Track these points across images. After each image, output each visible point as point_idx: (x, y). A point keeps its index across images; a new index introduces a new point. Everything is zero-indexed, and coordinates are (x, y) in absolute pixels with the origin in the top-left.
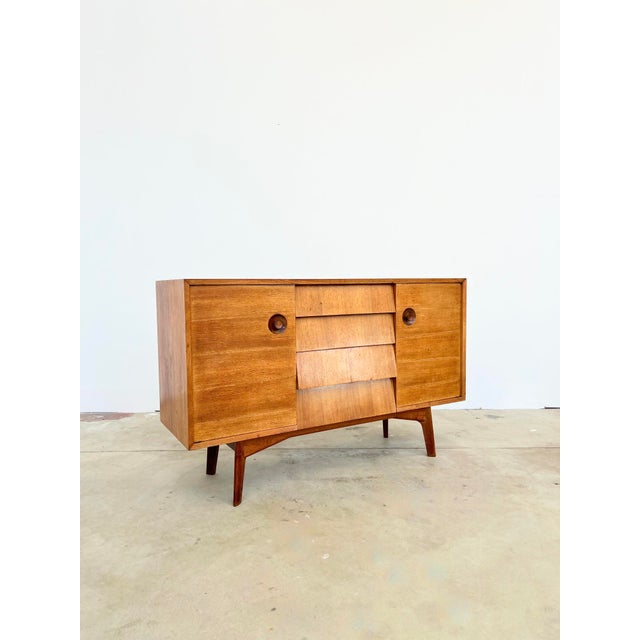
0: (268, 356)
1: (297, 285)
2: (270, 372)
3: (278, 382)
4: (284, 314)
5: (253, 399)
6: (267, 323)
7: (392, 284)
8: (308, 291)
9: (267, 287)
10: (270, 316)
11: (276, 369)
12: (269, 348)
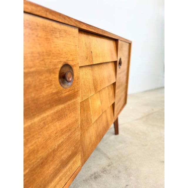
0: (60, 116)
1: (81, 31)
2: (62, 132)
3: (69, 138)
4: (71, 63)
5: (50, 169)
6: (57, 76)
7: (116, 41)
8: (84, 38)
9: (55, 24)
10: (60, 66)
11: (67, 127)
12: (61, 107)
